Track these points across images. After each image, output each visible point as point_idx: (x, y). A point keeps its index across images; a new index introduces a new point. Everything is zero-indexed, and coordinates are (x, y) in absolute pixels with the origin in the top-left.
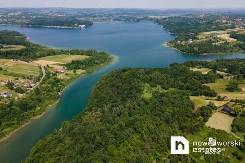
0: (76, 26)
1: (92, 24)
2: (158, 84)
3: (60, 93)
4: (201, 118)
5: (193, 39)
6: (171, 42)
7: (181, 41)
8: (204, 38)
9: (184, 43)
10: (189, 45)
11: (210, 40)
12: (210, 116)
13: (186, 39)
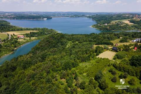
0: (41, 19)
1: (52, 18)
2: (76, 41)
3: (16, 48)
4: (95, 54)
5: (108, 23)
6: (94, 25)
7: (100, 24)
8: (114, 23)
9: (102, 25)
10: (105, 26)
11: (118, 24)
12: (102, 53)
13: (104, 24)
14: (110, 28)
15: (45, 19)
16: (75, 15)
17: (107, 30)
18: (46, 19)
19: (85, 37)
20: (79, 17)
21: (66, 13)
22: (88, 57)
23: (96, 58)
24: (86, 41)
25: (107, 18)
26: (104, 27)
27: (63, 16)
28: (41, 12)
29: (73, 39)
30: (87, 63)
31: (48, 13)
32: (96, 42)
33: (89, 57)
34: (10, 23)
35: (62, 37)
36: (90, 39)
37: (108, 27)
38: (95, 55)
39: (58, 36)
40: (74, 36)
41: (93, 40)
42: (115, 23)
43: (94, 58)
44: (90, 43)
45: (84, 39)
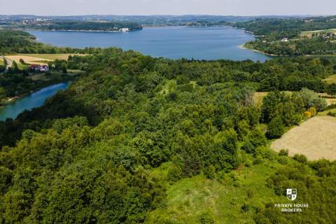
0: (115, 30)
1: (141, 28)
2: (191, 79)
3: (10, 100)
4: (262, 129)
5: (289, 38)
6: (251, 43)
7: (267, 41)
8: (310, 36)
9: (272, 43)
10: (282, 43)
11: (321, 39)
12: (296, 124)
13: (278, 38)
14: (297, 47)
15: (124, 30)
16: (200, 22)
17: (289, 54)
18: (127, 29)
19: (222, 66)
20: (210, 25)
21: (180, 17)
22: (225, 147)
23: (268, 156)
24: (223, 80)
25: (288, 26)
26: (278, 46)
27: (171, 23)
28: (119, 17)
29: (180, 73)
30: (216, 183)
31: (135, 19)
32: (258, 81)
33: (229, 147)
34: (35, 38)
35: (144, 67)
36: (238, 72)
37: (293, 47)
38: (263, 133)
39: (134, 62)
40: (185, 65)
41: (247, 74)
42: (313, 35)
43: (259, 157)
44: (236, 85)
45: (218, 73)
